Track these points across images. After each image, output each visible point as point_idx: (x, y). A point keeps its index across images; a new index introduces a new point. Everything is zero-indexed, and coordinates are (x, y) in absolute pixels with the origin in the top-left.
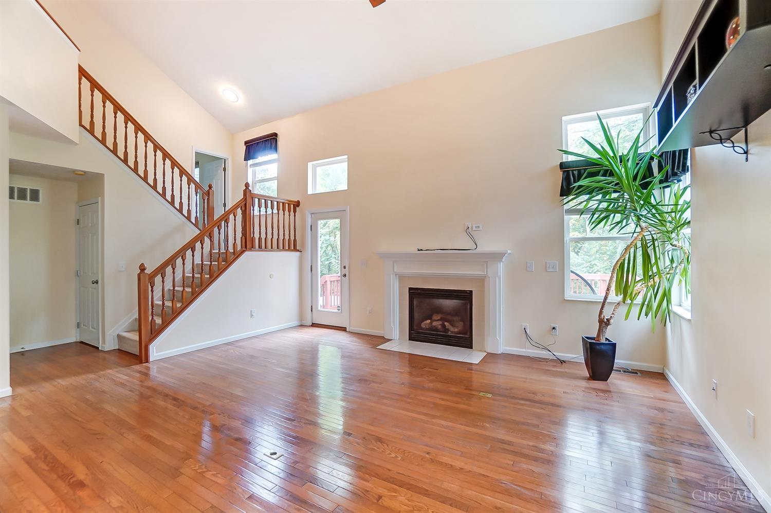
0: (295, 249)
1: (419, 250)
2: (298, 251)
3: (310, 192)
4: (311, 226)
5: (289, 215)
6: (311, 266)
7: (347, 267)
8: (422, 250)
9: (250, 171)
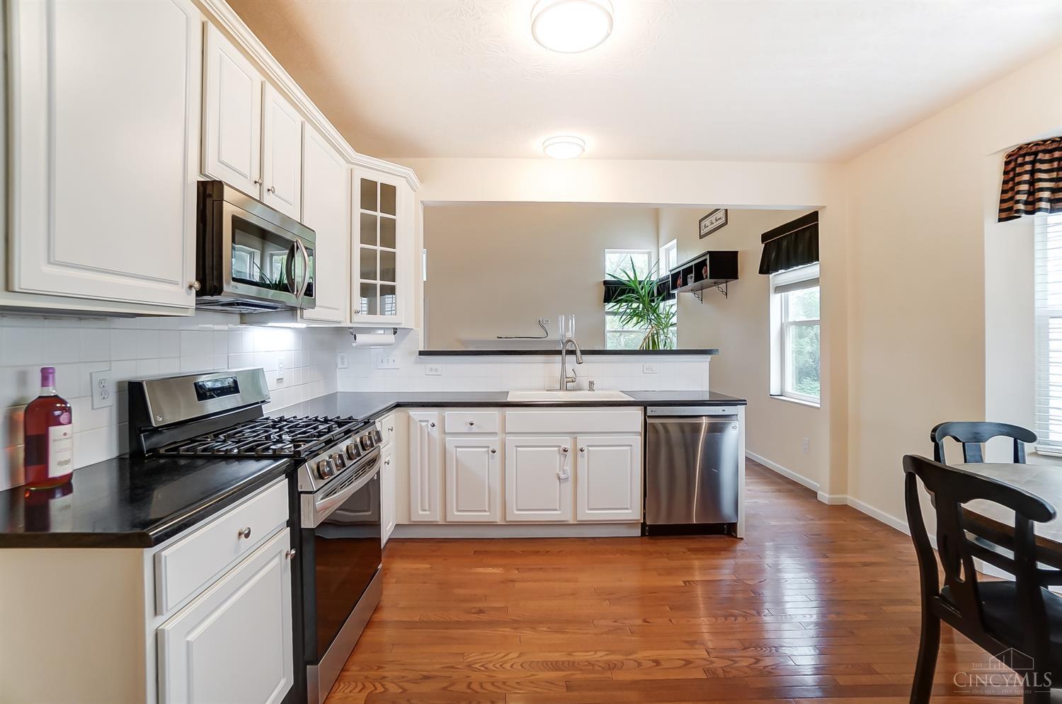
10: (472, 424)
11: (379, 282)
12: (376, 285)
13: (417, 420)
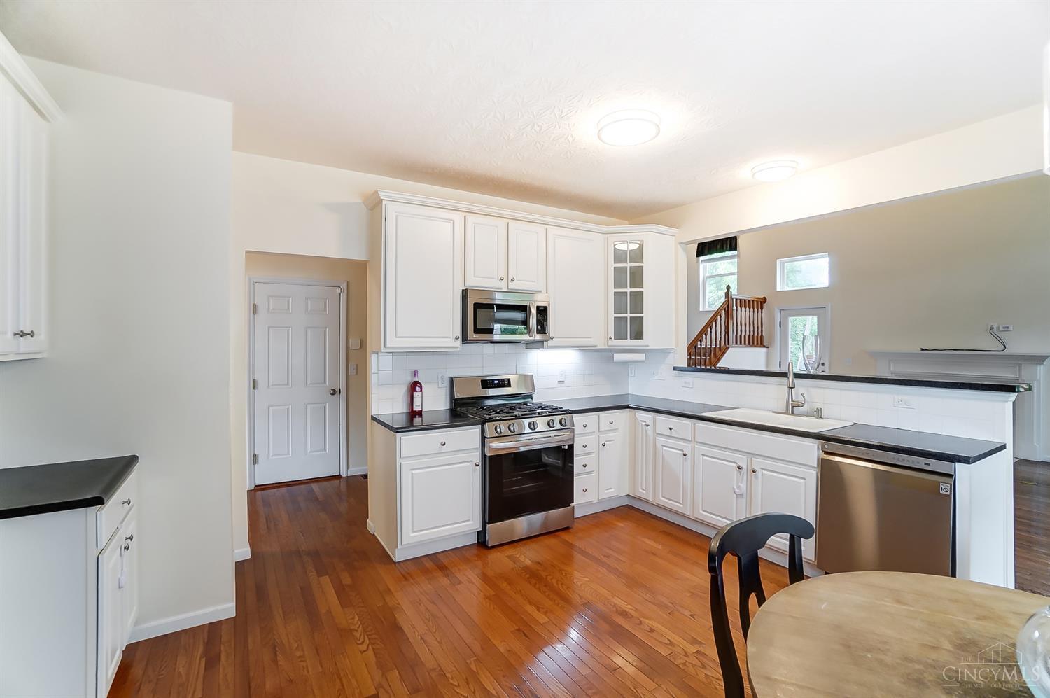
0: (762, 345)
1: (923, 350)
2: (764, 346)
3: (778, 289)
4: (780, 323)
5: (754, 312)
6: (780, 362)
7: (827, 364)
8: (926, 350)
9: (702, 266)
10: (671, 429)
11: (629, 315)
12: (627, 318)
13: (639, 419)
